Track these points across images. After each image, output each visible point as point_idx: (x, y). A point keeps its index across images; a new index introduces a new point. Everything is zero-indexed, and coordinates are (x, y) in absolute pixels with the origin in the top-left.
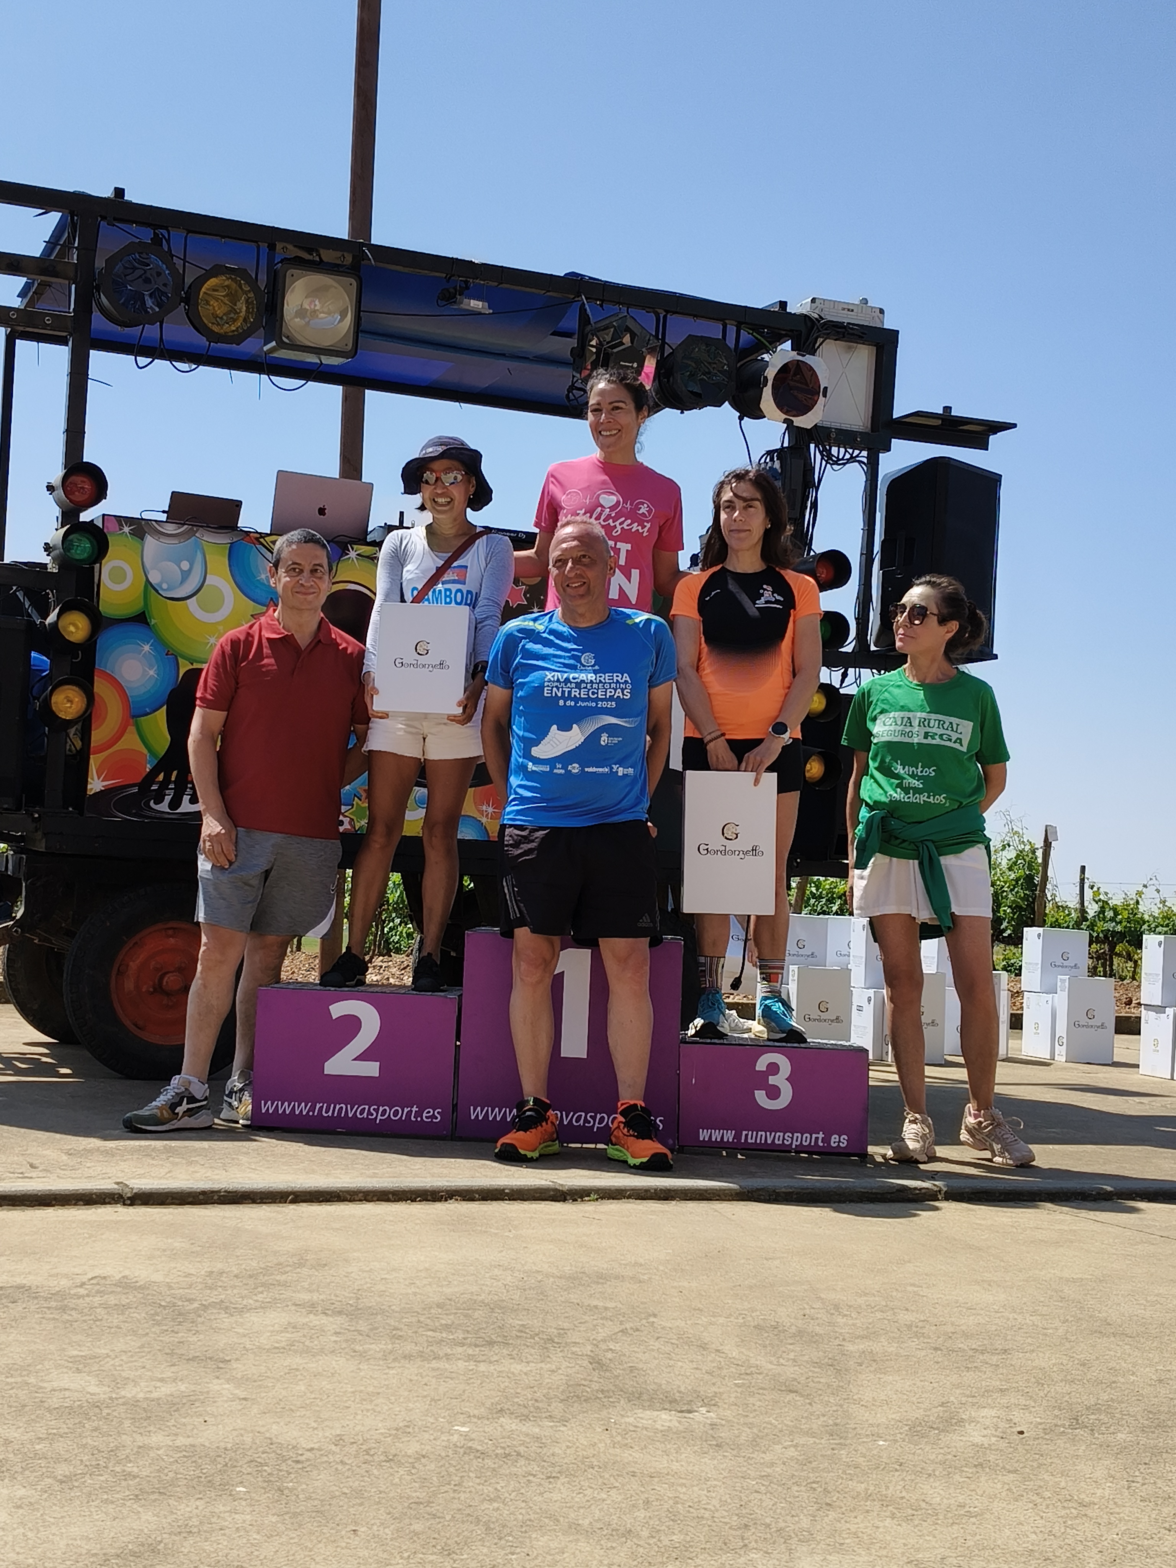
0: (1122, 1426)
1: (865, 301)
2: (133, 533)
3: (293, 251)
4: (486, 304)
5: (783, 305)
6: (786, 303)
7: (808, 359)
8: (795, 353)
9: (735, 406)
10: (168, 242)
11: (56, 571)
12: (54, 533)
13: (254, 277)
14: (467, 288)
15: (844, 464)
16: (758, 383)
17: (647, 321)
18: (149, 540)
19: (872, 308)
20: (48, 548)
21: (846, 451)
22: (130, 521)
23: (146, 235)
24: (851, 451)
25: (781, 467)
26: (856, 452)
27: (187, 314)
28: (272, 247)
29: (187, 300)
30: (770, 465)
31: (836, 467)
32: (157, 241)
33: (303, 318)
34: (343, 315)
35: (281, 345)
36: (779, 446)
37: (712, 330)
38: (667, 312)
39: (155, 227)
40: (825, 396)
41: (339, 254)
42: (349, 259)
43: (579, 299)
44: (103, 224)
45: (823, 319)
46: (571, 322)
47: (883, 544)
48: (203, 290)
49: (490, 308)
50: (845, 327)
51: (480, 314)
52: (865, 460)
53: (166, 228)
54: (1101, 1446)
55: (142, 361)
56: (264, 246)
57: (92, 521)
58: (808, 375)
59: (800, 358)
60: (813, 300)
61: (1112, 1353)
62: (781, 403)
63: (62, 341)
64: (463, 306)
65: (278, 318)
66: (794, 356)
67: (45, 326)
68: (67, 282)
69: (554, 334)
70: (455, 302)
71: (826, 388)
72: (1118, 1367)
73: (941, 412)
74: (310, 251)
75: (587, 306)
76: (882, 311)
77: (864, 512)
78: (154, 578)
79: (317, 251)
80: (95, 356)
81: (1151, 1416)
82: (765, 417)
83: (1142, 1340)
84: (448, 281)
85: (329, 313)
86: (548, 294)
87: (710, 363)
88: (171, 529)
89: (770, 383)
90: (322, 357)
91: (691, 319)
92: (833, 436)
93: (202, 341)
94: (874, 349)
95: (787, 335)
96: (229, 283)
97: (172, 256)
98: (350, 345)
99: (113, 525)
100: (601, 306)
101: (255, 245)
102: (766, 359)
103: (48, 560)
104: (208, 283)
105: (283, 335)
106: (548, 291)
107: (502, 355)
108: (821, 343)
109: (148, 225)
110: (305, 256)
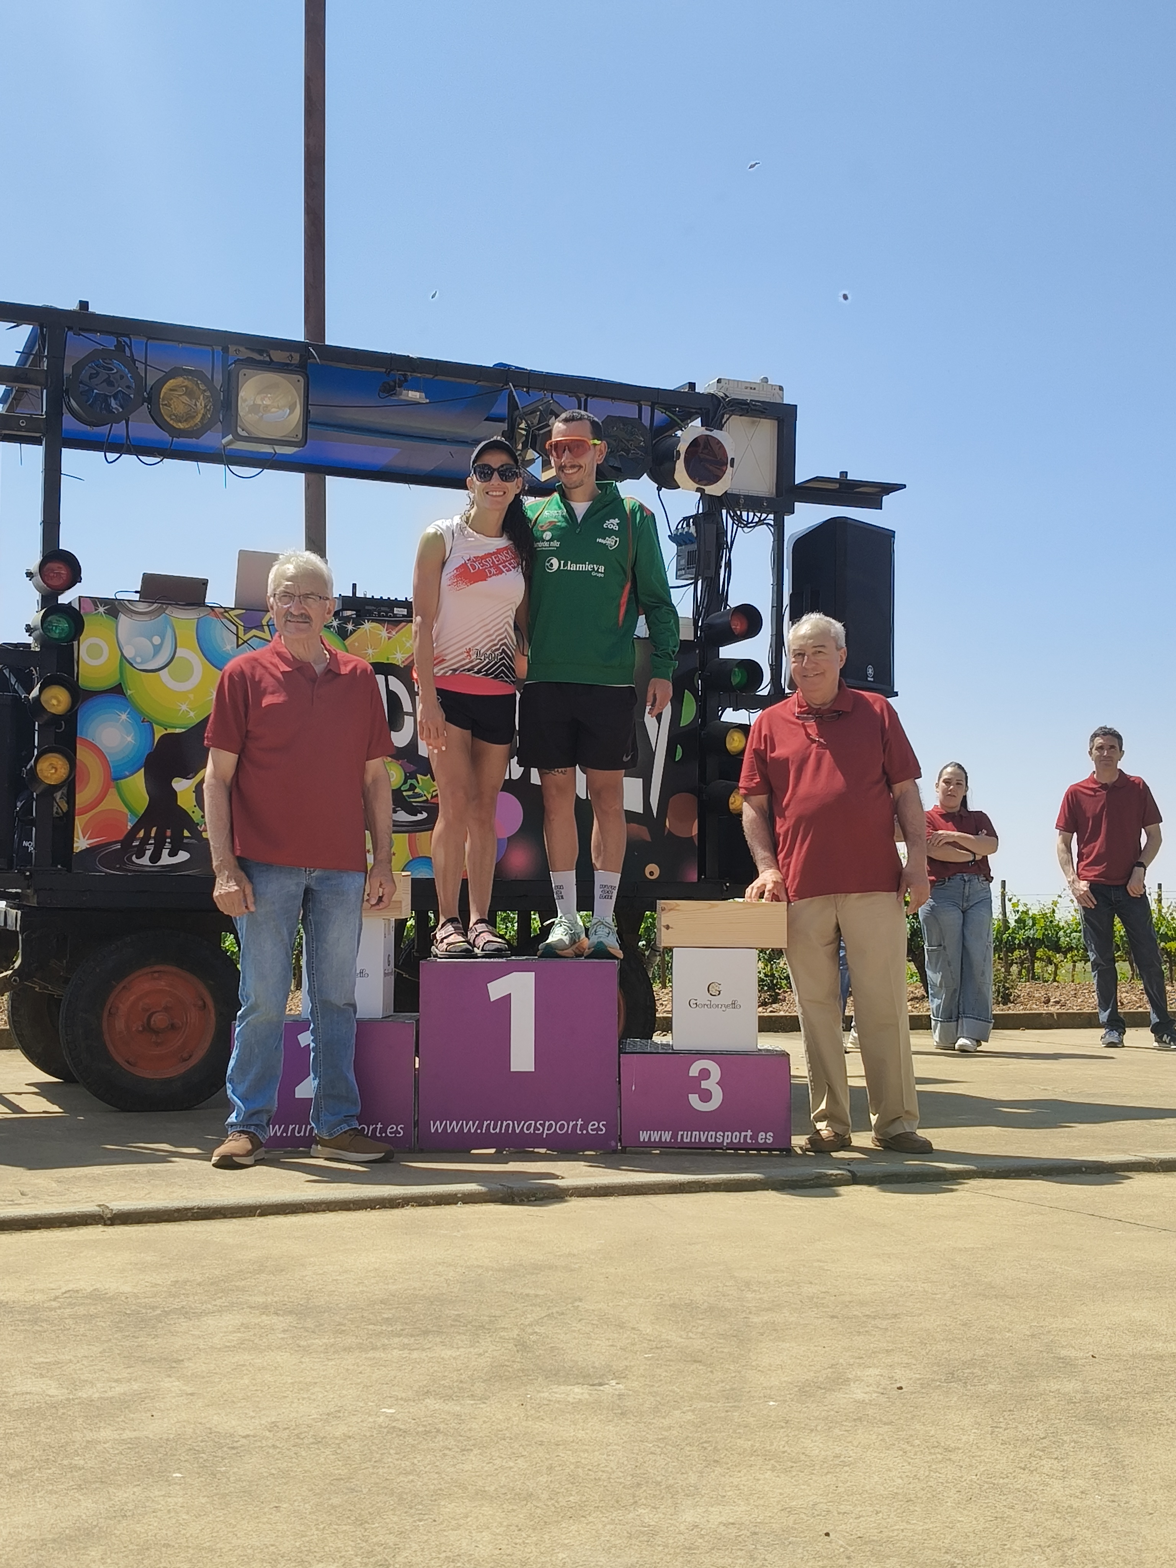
1: (765, 380)
2: (109, 612)
3: (245, 353)
4: (423, 394)
5: (692, 385)
6: (694, 384)
7: (716, 433)
8: (704, 429)
9: (653, 478)
10: (130, 347)
11: (38, 649)
12: (33, 615)
13: (210, 377)
14: (406, 380)
15: (754, 527)
16: (671, 457)
18: (122, 617)
19: (772, 385)
20: (29, 629)
21: (754, 515)
22: (104, 601)
23: (110, 342)
24: (759, 515)
25: (696, 532)
26: (764, 516)
27: (150, 412)
28: (225, 350)
29: (149, 400)
30: (686, 530)
31: (745, 529)
32: (120, 347)
33: (256, 412)
34: (292, 408)
35: (238, 438)
36: (695, 513)
37: (629, 410)
38: (588, 395)
39: (118, 335)
40: (732, 466)
41: (288, 354)
42: (296, 357)
43: (508, 387)
44: (70, 333)
45: (728, 397)
46: (501, 408)
47: (791, 597)
48: (164, 390)
49: (426, 398)
50: (748, 404)
51: (419, 403)
52: (772, 522)
53: (127, 336)
55: (112, 456)
56: (218, 349)
57: (70, 603)
58: (716, 447)
59: (708, 433)
60: (719, 381)
62: (693, 474)
63: (36, 441)
64: (402, 397)
65: (233, 413)
66: (703, 431)
67: (20, 429)
68: (39, 388)
69: (487, 419)
70: (395, 394)
71: (733, 459)
73: (838, 477)
74: (261, 352)
75: (514, 393)
76: (781, 388)
77: (773, 569)
78: (129, 653)
79: (267, 352)
80: (67, 454)
82: (679, 487)
84: (388, 375)
85: (280, 407)
86: (479, 383)
87: (628, 440)
88: (142, 607)
89: (682, 456)
90: (275, 447)
91: (609, 401)
92: (742, 501)
93: (166, 436)
94: (776, 422)
95: (696, 413)
96: (186, 383)
97: (134, 361)
98: (300, 436)
99: (90, 606)
100: (528, 392)
101: (209, 348)
102: (679, 435)
103: (30, 640)
104: (168, 384)
105: (238, 428)
106: (480, 381)
107: (443, 440)
108: (728, 419)
109: (111, 333)
110: (256, 356)
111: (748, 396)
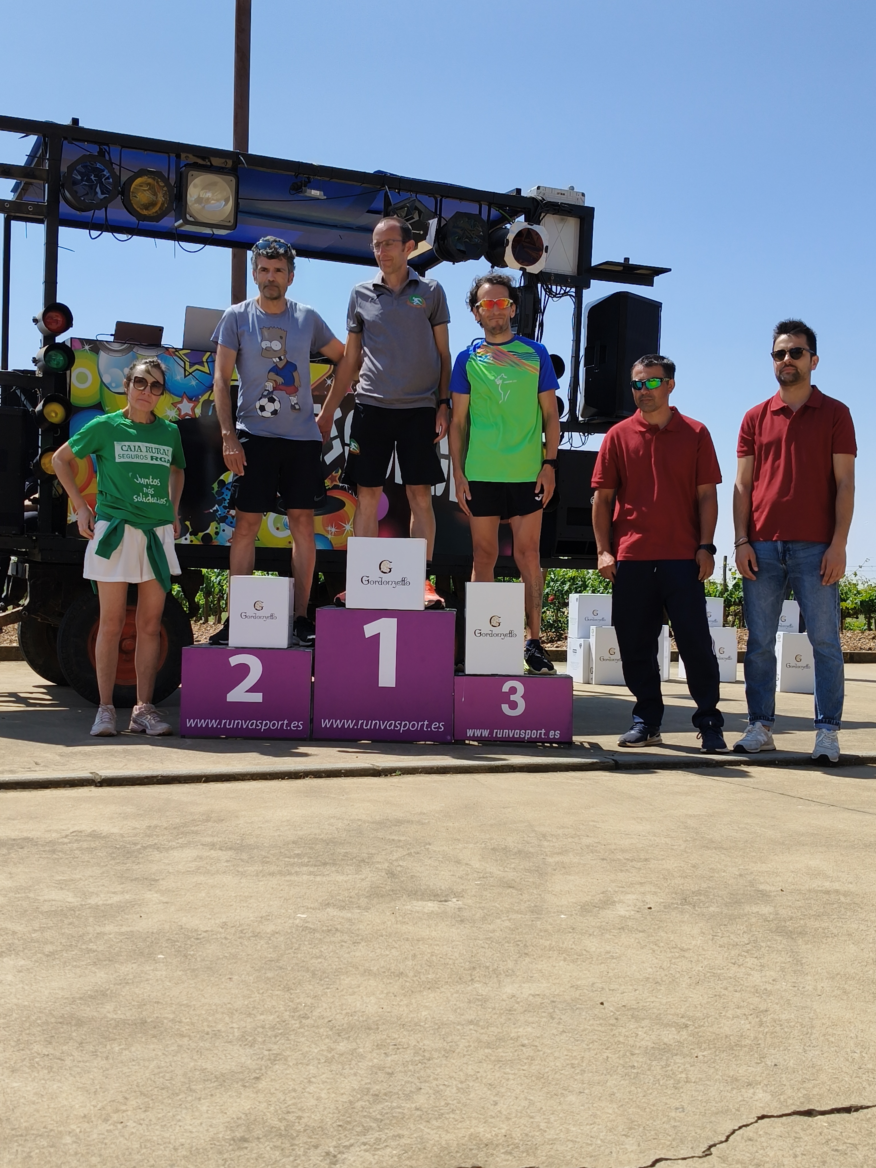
0: (714, 903)
1: (572, 188)
2: (91, 350)
3: (192, 159)
4: (322, 193)
5: (519, 191)
6: (520, 190)
7: (535, 227)
8: (526, 223)
9: (489, 259)
10: (109, 153)
11: (41, 376)
12: (39, 351)
13: (167, 176)
14: (309, 182)
15: (560, 297)
16: (503, 244)
17: (429, 202)
18: (102, 353)
19: (577, 192)
20: (35, 361)
21: (561, 288)
22: (89, 341)
23: (94, 150)
24: (564, 288)
26: (568, 289)
27: (123, 202)
28: (178, 156)
29: (122, 193)
31: (555, 299)
32: (102, 153)
33: (200, 203)
34: (227, 201)
35: (187, 222)
37: (472, 208)
38: (442, 196)
39: (100, 144)
40: (546, 252)
41: (224, 160)
42: (230, 163)
43: (384, 188)
44: (65, 142)
45: (544, 200)
46: (379, 205)
47: (586, 349)
48: (133, 186)
49: (324, 195)
50: (559, 206)
51: (319, 199)
52: (574, 294)
53: (107, 145)
54: (699, 915)
55: (95, 233)
56: (173, 156)
57: (64, 342)
58: (535, 238)
59: (530, 227)
60: (538, 188)
61: (713, 859)
62: (518, 257)
63: (41, 221)
64: (307, 194)
65: (184, 203)
66: (526, 225)
67: (28, 212)
68: (42, 182)
69: (368, 212)
70: (301, 192)
71: (547, 247)
72: (715, 868)
73: (622, 261)
74: (204, 159)
75: (389, 194)
76: (583, 195)
77: (573, 329)
78: (107, 380)
79: (209, 158)
80: (62, 230)
81: (732, 896)
82: (507, 266)
83: (733, 851)
84: (297, 177)
85: (217, 200)
86: (363, 185)
87: (471, 230)
88: (116, 346)
89: (510, 244)
90: (214, 230)
91: (458, 201)
92: (553, 278)
93: (134, 219)
94: (579, 220)
95: (521, 211)
96: (150, 181)
97: (112, 163)
98: (232, 221)
99: (77, 344)
100: (399, 193)
101: (167, 155)
102: (508, 227)
103: (35, 368)
104: (136, 181)
105: (187, 215)
106: (363, 183)
107: (335, 226)
108: (544, 217)
109: (95, 143)
110: (200, 162)
111: (559, 200)
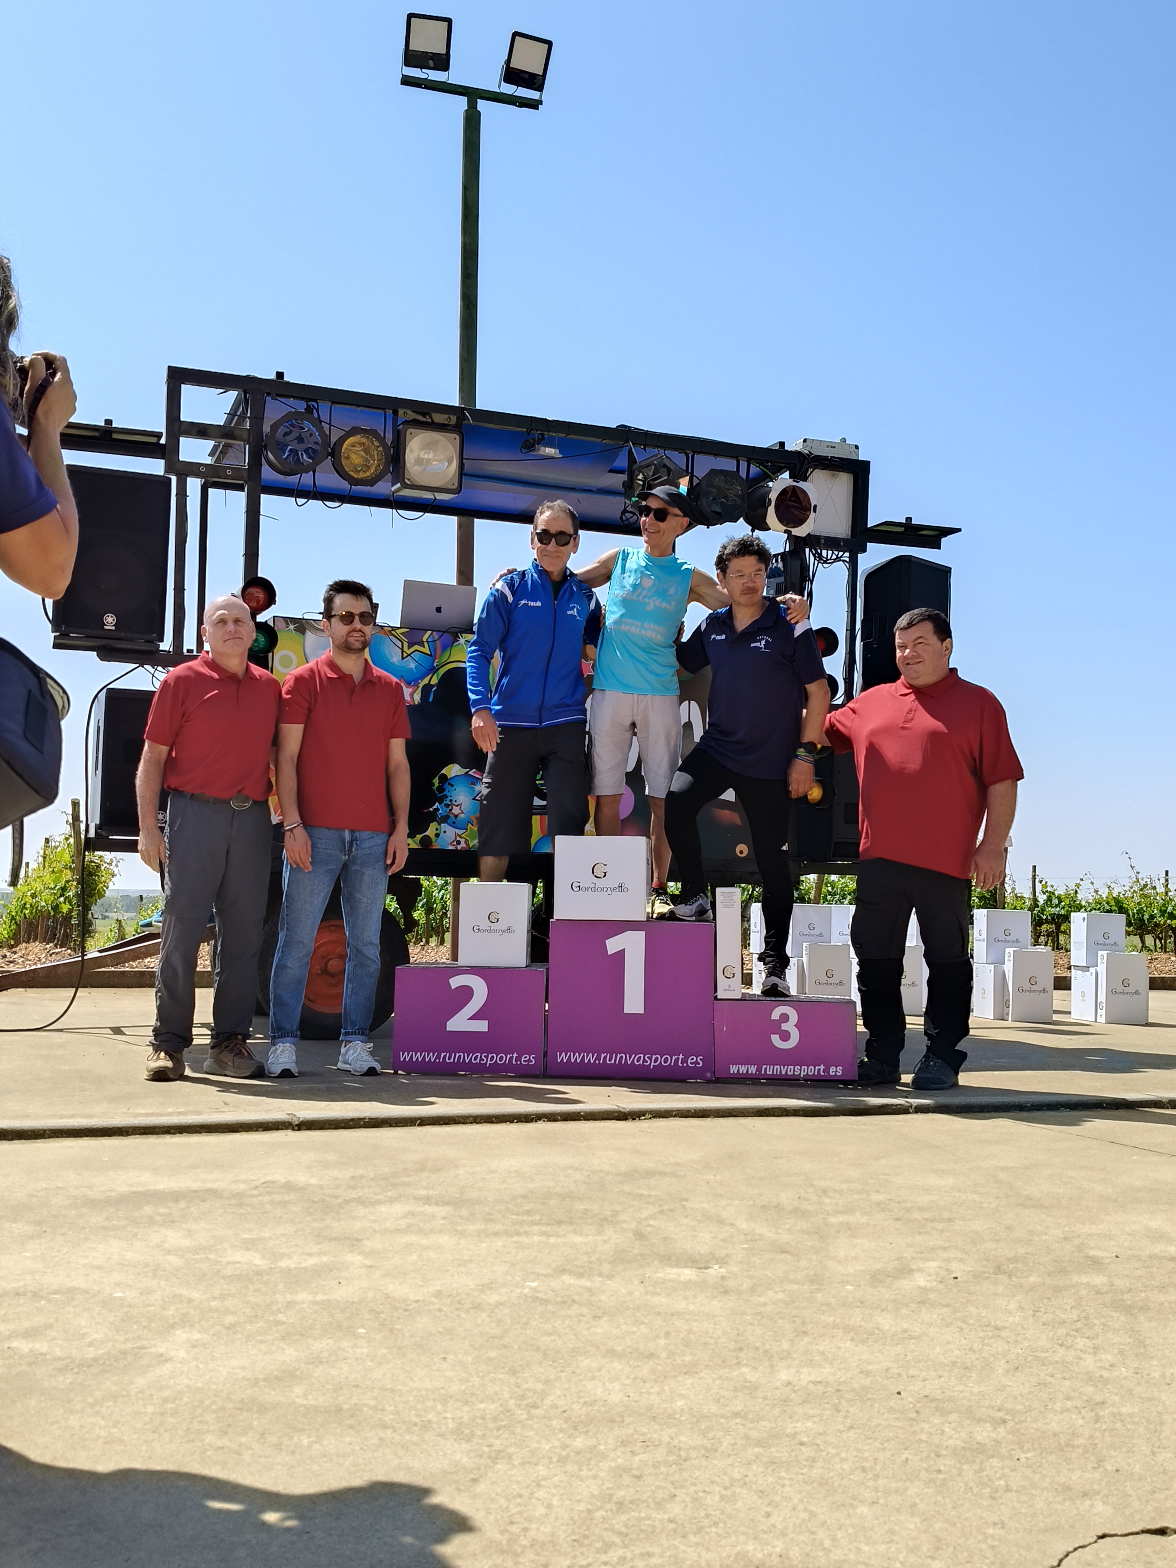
0: (1033, 1271)
1: (844, 440)
2: (297, 629)
3: (411, 415)
4: (558, 451)
5: (782, 444)
6: (784, 443)
7: (802, 484)
8: (791, 480)
9: (748, 521)
10: (317, 411)
13: (382, 435)
14: (543, 439)
15: (832, 563)
16: (764, 504)
17: (678, 459)
18: (309, 634)
19: (849, 445)
21: (833, 553)
22: (294, 620)
23: (301, 406)
24: (836, 553)
25: (784, 566)
26: (841, 554)
27: (333, 464)
28: (395, 413)
29: (332, 455)
31: (825, 565)
32: (309, 410)
33: (420, 465)
34: (450, 462)
35: (405, 486)
36: (782, 550)
37: (729, 464)
38: (694, 452)
39: (307, 400)
40: (815, 511)
41: (447, 416)
42: (454, 419)
43: (628, 444)
44: (269, 398)
45: (812, 454)
46: (622, 462)
47: (863, 622)
48: (345, 446)
49: (560, 453)
50: (829, 460)
51: (553, 458)
52: (847, 559)
53: (315, 401)
54: (1016, 1286)
55: (301, 501)
56: (390, 412)
57: (267, 621)
58: (801, 497)
59: (795, 484)
60: (805, 441)
62: (782, 518)
63: (240, 488)
64: (540, 453)
65: (401, 464)
66: (791, 482)
67: (227, 477)
68: (242, 443)
69: (611, 471)
70: (534, 450)
71: (815, 506)
73: (904, 521)
74: (424, 414)
75: (633, 450)
76: (857, 447)
77: (848, 599)
79: (429, 415)
80: (265, 498)
82: (770, 529)
84: (529, 434)
85: (440, 461)
86: (604, 441)
87: (728, 490)
89: (773, 504)
90: (436, 494)
91: (713, 458)
92: (823, 541)
93: (345, 485)
94: (852, 476)
95: (785, 467)
96: (364, 440)
97: (321, 422)
98: (456, 485)
99: (282, 624)
100: (644, 449)
101: (382, 411)
102: (770, 486)
104: (348, 441)
105: (406, 478)
106: (604, 439)
107: (573, 489)
108: (811, 472)
109: (302, 399)
110: (420, 418)
111: (829, 453)
